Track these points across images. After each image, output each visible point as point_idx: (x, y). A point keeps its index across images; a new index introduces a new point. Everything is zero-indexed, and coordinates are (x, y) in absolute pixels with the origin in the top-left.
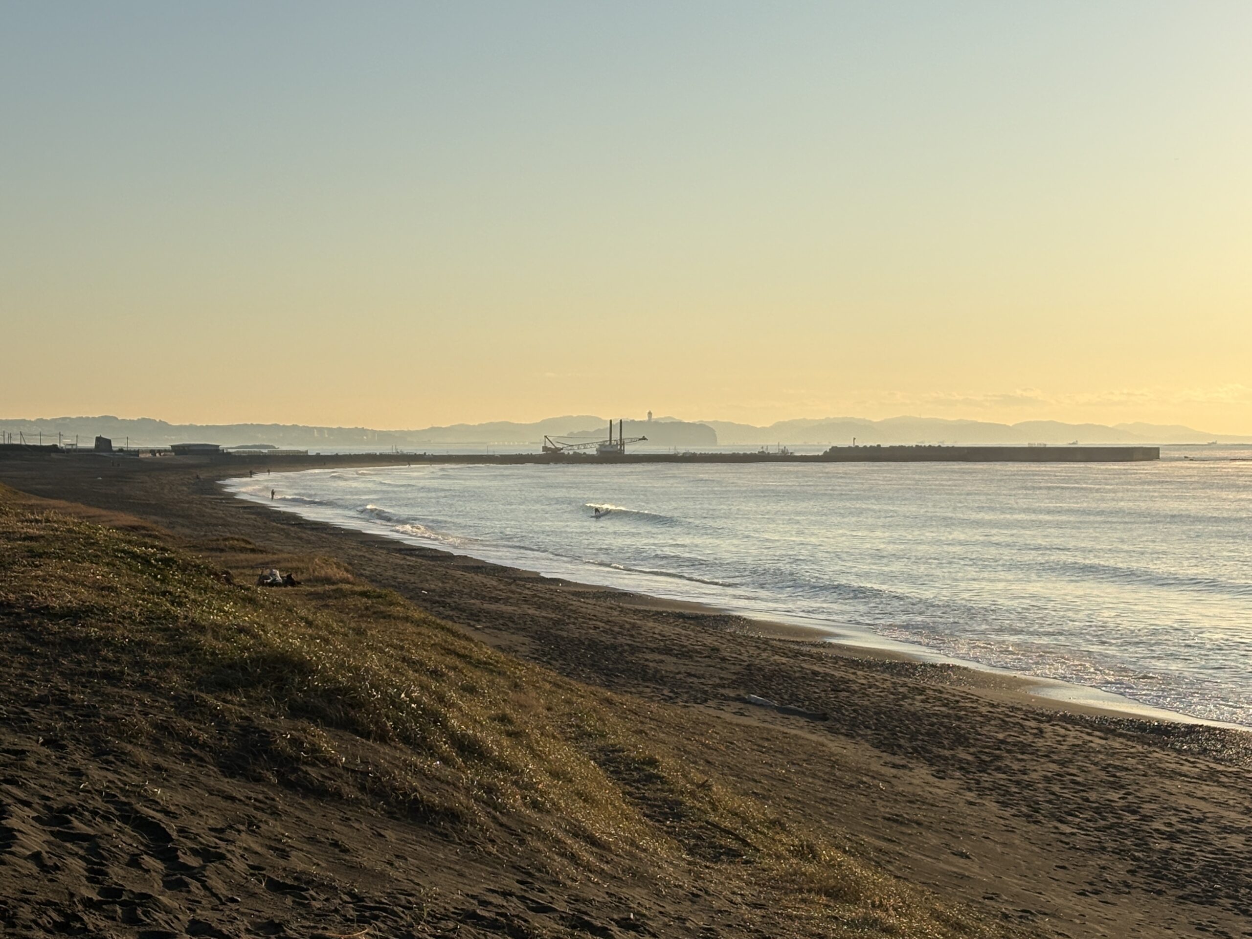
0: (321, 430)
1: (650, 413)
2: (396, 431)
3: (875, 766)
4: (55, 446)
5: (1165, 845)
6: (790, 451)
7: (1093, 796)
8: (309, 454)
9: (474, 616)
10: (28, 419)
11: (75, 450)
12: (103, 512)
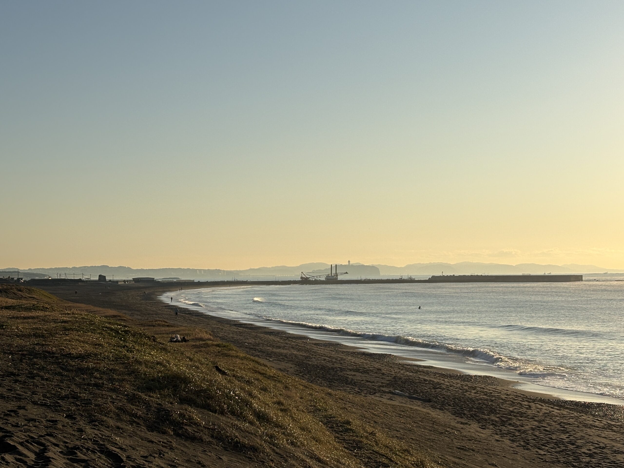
0: (200, 270)
1: (349, 261)
2: (234, 271)
3: (453, 424)
4: (81, 279)
5: (588, 459)
6: (413, 278)
7: (554, 437)
8: (195, 281)
9: (269, 355)
10: (68, 267)
11: (89, 281)
12: (101, 309)
